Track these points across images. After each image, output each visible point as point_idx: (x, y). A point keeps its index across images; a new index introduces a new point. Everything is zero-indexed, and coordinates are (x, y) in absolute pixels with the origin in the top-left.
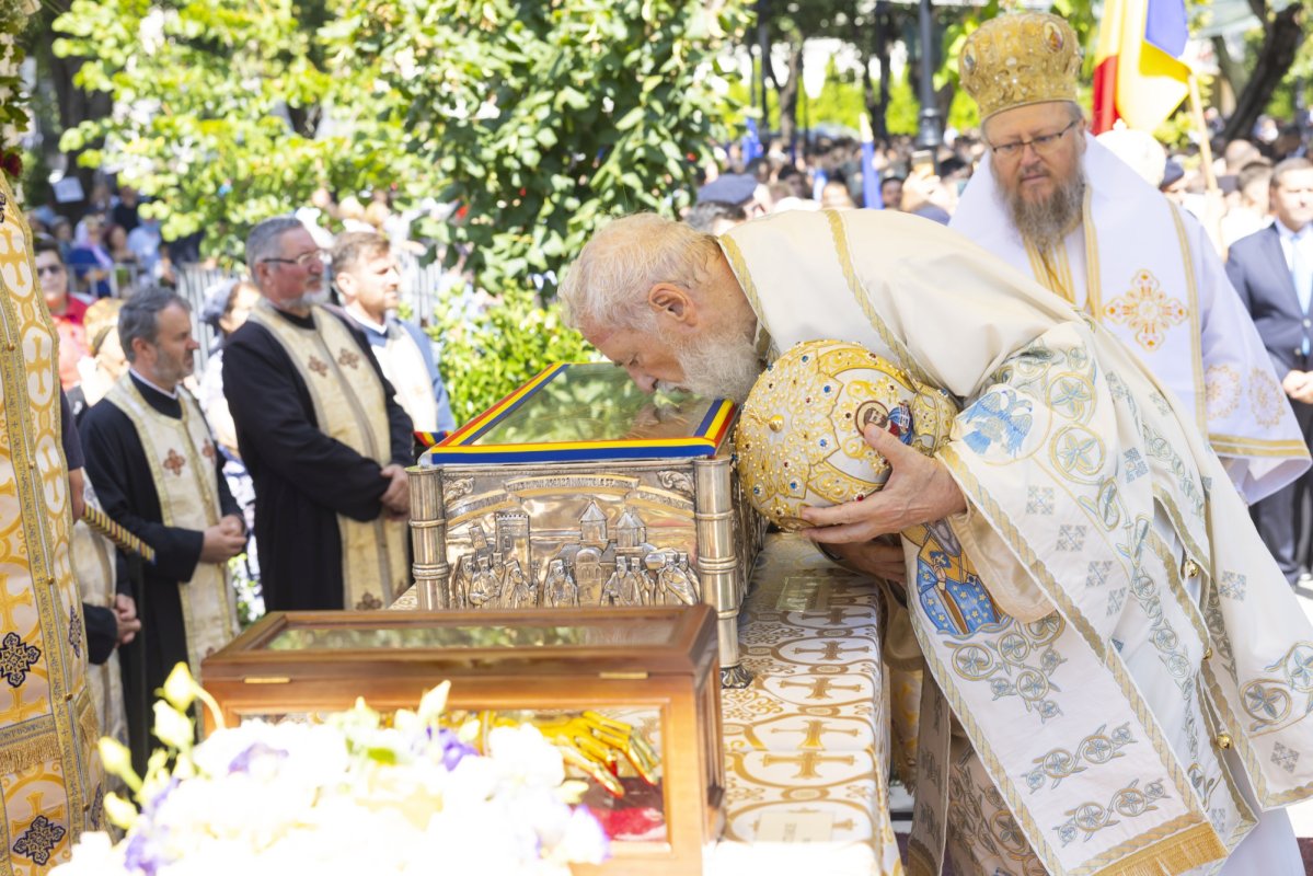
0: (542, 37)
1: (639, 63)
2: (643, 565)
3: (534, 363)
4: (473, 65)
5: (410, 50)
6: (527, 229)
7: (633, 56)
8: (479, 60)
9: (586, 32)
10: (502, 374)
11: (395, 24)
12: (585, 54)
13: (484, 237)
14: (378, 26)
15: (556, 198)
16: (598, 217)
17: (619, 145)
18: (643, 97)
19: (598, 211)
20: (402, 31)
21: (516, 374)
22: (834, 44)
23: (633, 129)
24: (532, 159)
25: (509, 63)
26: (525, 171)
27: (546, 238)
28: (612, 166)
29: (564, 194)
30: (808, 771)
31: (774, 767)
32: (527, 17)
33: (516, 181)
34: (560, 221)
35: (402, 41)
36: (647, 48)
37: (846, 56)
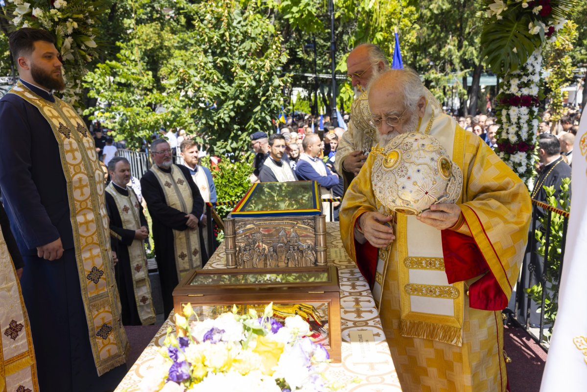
0: (230, 85)
1: (259, 93)
2: (298, 249)
3: (231, 179)
4: (211, 93)
5: (192, 89)
6: (226, 140)
7: (258, 91)
8: (213, 91)
9: (244, 84)
10: (221, 183)
11: (188, 80)
12: (243, 90)
13: (213, 142)
14: (183, 80)
15: (235, 131)
16: (247, 137)
17: (253, 116)
18: (261, 102)
19: (247, 135)
20: (191, 82)
21: (225, 183)
22: (301, 89)
23: (257, 112)
24: (227, 120)
25: (221, 92)
26: (225, 123)
27: (232, 143)
28: (251, 122)
29: (238, 130)
30: (359, 316)
31: (348, 314)
32: (226, 79)
33: (223, 126)
34: (236, 138)
35: (190, 86)
36: (262, 89)
37: (304, 93)
